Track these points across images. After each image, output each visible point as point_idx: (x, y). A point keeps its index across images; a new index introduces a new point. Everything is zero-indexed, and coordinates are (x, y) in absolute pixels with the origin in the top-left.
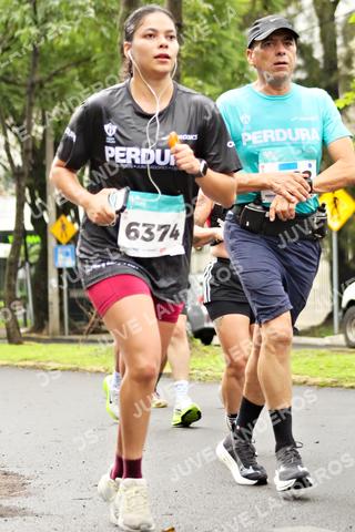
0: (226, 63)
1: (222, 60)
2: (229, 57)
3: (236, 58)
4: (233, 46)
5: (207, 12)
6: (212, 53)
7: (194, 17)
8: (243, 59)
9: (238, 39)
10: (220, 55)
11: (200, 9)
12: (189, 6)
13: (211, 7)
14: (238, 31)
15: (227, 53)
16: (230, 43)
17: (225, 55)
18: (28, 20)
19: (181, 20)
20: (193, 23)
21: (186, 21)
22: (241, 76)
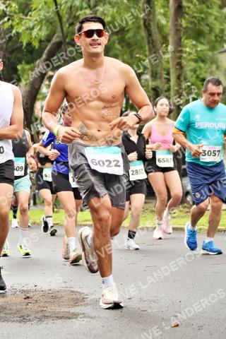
0: (211, 30)
1: (208, 28)
2: (213, 26)
3: (217, 27)
4: (216, 19)
6: (203, 24)
8: (222, 27)
9: (219, 15)
10: (208, 25)
14: (218, 10)
15: (212, 23)
16: (213, 17)
17: (210, 25)
18: (85, 5)
19: (181, 2)
20: (189, 5)
21: (185, 4)
22: (222, 38)
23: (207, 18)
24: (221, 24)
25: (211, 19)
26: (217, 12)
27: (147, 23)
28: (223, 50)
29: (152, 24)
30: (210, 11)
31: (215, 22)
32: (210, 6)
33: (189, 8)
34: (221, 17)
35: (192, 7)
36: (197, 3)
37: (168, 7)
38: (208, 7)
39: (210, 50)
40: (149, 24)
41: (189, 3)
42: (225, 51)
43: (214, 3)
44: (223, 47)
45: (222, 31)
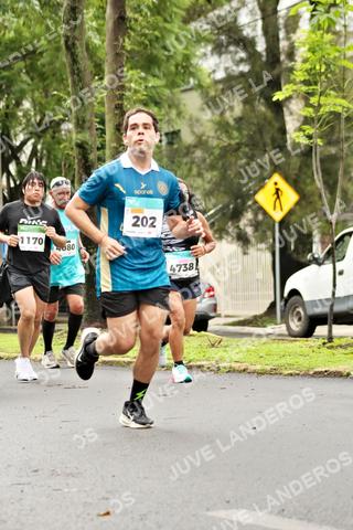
3: (180, 51)
4: (177, 39)
5: (151, 5)
6: (157, 46)
7: (138, 9)
8: (187, 52)
9: (181, 32)
10: (164, 48)
14: (181, 24)
16: (173, 36)
17: (169, 48)
19: (125, 13)
20: (136, 16)
21: (129, 14)
22: (185, 68)
23: (163, 37)
24: (186, 48)
25: (171, 39)
26: (180, 28)
27: (70, 43)
28: (186, 87)
29: (77, 43)
30: (168, 26)
32: (168, 18)
33: (136, 20)
34: (186, 36)
35: (141, 18)
37: (104, 18)
38: (166, 21)
39: (166, 86)
40: (74, 44)
41: (136, 12)
42: (191, 89)
43: (175, 13)
44: (189, 82)
45: (187, 58)
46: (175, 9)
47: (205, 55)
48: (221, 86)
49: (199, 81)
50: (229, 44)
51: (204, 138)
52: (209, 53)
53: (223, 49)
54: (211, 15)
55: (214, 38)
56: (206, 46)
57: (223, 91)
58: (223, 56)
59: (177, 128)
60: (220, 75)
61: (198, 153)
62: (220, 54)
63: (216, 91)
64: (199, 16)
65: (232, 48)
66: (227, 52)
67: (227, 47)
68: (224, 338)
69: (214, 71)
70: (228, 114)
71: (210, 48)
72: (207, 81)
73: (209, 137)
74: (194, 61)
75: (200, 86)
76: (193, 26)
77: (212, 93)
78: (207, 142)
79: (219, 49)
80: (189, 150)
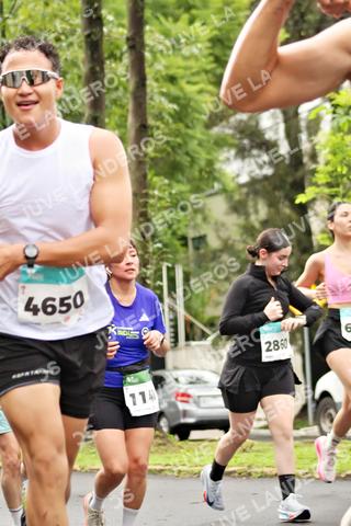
0: (193, 161)
1: (189, 159)
2: (196, 156)
3: (203, 156)
4: (200, 144)
5: (172, 111)
6: (179, 151)
7: (159, 117)
8: (208, 157)
9: (204, 138)
10: (187, 154)
11: (164, 109)
12: (153, 107)
13: (175, 107)
14: (203, 130)
15: (194, 151)
16: (196, 142)
17: (192, 154)
19: (146, 120)
20: (158, 123)
21: (151, 122)
22: (210, 174)
23: (186, 143)
24: (209, 153)
25: (193, 145)
26: (203, 134)
28: (212, 191)
30: (190, 132)
31: (198, 149)
32: (190, 125)
33: (158, 128)
34: (209, 142)
35: (162, 126)
36: (171, 121)
37: (125, 127)
38: (187, 127)
41: (157, 120)
42: (216, 194)
43: (198, 119)
44: (213, 187)
45: (210, 163)
46: (197, 115)
47: (228, 159)
48: (245, 190)
49: (224, 185)
50: (252, 147)
51: (230, 242)
52: (232, 158)
53: (246, 153)
54: (232, 120)
55: (236, 142)
56: (228, 151)
57: (247, 194)
58: (247, 160)
59: (202, 233)
60: (244, 179)
61: (225, 257)
62: (243, 158)
63: (241, 194)
64: (221, 120)
65: (255, 152)
66: (250, 156)
67: (250, 151)
68: (256, 442)
69: (238, 176)
70: (253, 218)
71: (233, 152)
72: (231, 186)
73: (234, 241)
74: (217, 166)
75: (224, 191)
76: (215, 130)
77: (237, 197)
78: (232, 246)
79: (242, 153)
80: (215, 255)
